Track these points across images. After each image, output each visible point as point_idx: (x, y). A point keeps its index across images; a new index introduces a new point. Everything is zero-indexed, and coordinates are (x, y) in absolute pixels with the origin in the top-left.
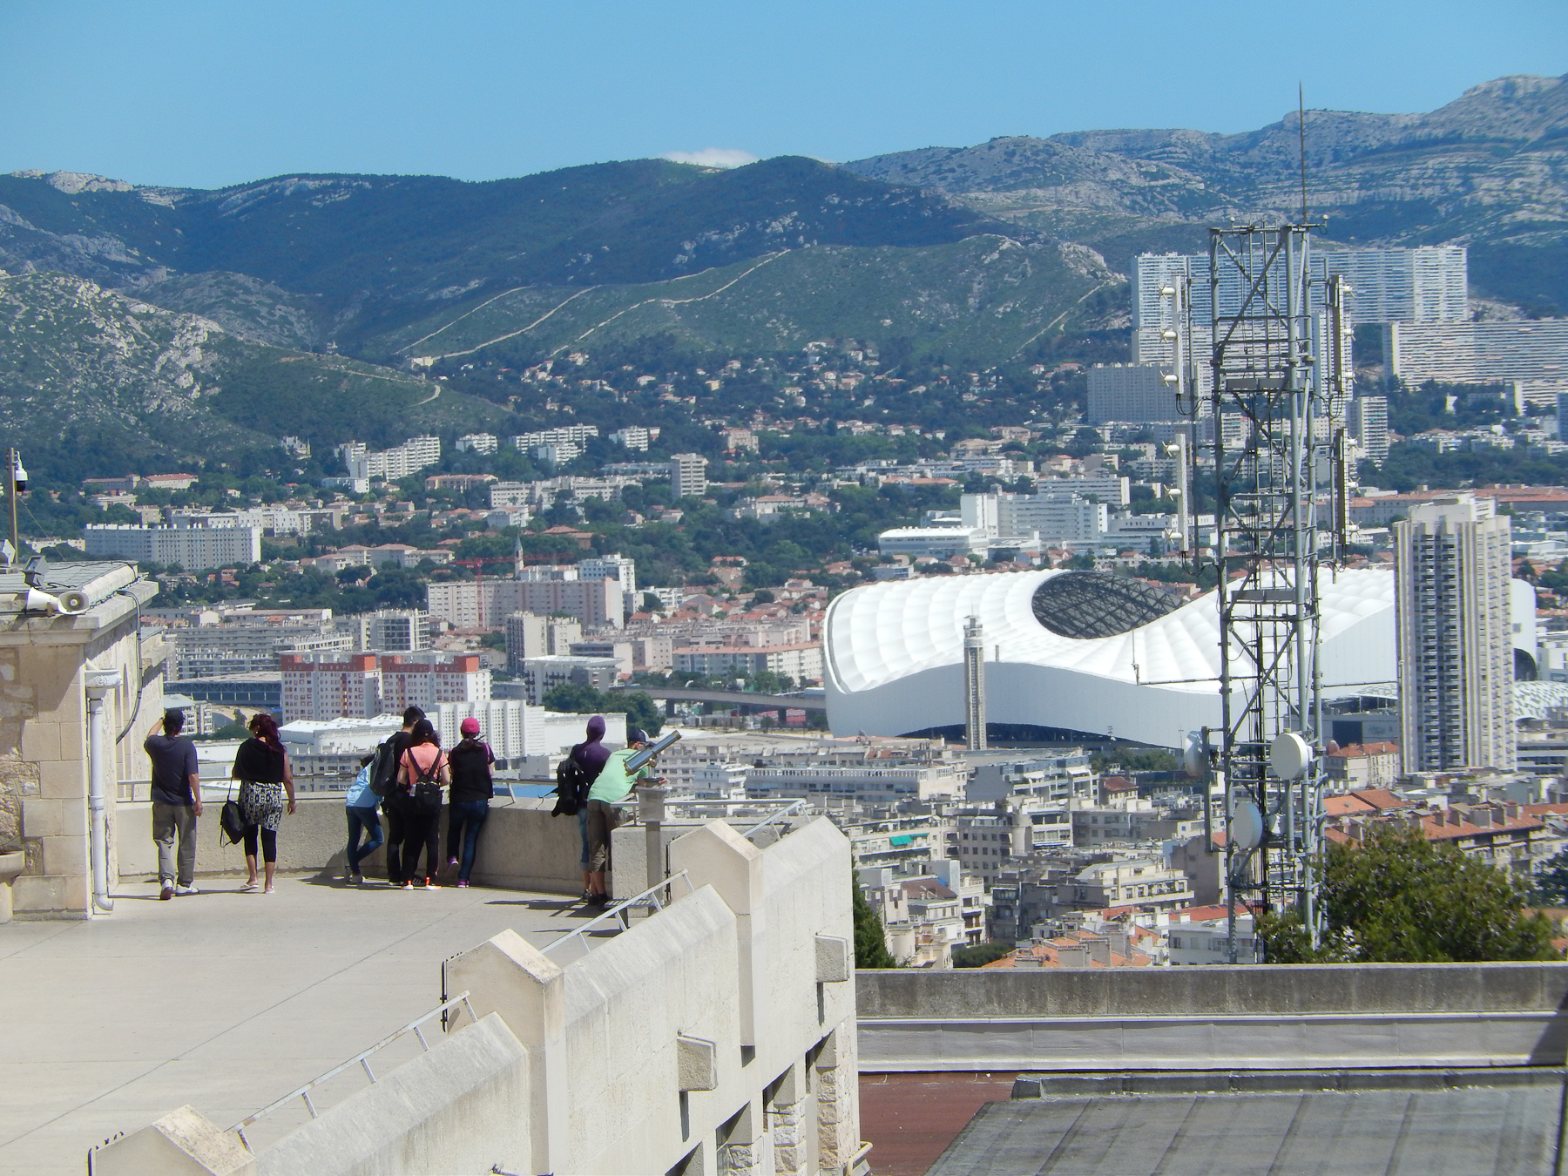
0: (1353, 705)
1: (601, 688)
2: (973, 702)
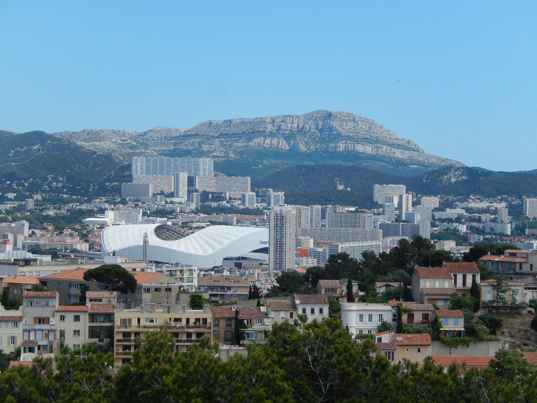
0: (238, 258)
1: (43, 249)
2: (145, 254)
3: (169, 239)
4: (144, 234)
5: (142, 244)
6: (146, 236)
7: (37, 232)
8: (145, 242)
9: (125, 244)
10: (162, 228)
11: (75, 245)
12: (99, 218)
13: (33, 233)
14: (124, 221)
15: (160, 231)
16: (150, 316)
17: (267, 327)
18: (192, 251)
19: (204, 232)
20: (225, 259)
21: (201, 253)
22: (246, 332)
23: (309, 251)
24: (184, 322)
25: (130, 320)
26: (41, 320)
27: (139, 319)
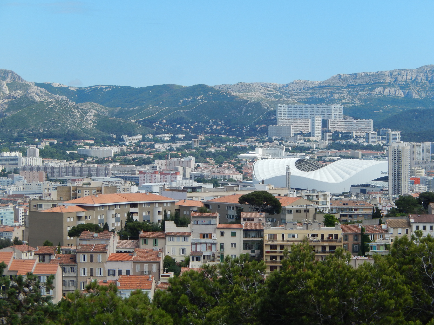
0: (364, 186)
1: (206, 179)
2: (288, 183)
3: (307, 171)
4: (287, 167)
5: (286, 174)
6: (288, 168)
7: (201, 165)
8: (288, 173)
9: (272, 174)
10: (301, 161)
11: (231, 176)
12: (250, 153)
13: (198, 166)
14: (270, 156)
15: (300, 164)
16: (292, 232)
17: (387, 241)
18: (326, 180)
19: (336, 164)
20: (352, 186)
21: (333, 181)
22: (370, 245)
23: (421, 180)
24: (320, 237)
25: (276, 235)
26: (205, 236)
27: (283, 235)
